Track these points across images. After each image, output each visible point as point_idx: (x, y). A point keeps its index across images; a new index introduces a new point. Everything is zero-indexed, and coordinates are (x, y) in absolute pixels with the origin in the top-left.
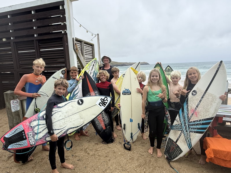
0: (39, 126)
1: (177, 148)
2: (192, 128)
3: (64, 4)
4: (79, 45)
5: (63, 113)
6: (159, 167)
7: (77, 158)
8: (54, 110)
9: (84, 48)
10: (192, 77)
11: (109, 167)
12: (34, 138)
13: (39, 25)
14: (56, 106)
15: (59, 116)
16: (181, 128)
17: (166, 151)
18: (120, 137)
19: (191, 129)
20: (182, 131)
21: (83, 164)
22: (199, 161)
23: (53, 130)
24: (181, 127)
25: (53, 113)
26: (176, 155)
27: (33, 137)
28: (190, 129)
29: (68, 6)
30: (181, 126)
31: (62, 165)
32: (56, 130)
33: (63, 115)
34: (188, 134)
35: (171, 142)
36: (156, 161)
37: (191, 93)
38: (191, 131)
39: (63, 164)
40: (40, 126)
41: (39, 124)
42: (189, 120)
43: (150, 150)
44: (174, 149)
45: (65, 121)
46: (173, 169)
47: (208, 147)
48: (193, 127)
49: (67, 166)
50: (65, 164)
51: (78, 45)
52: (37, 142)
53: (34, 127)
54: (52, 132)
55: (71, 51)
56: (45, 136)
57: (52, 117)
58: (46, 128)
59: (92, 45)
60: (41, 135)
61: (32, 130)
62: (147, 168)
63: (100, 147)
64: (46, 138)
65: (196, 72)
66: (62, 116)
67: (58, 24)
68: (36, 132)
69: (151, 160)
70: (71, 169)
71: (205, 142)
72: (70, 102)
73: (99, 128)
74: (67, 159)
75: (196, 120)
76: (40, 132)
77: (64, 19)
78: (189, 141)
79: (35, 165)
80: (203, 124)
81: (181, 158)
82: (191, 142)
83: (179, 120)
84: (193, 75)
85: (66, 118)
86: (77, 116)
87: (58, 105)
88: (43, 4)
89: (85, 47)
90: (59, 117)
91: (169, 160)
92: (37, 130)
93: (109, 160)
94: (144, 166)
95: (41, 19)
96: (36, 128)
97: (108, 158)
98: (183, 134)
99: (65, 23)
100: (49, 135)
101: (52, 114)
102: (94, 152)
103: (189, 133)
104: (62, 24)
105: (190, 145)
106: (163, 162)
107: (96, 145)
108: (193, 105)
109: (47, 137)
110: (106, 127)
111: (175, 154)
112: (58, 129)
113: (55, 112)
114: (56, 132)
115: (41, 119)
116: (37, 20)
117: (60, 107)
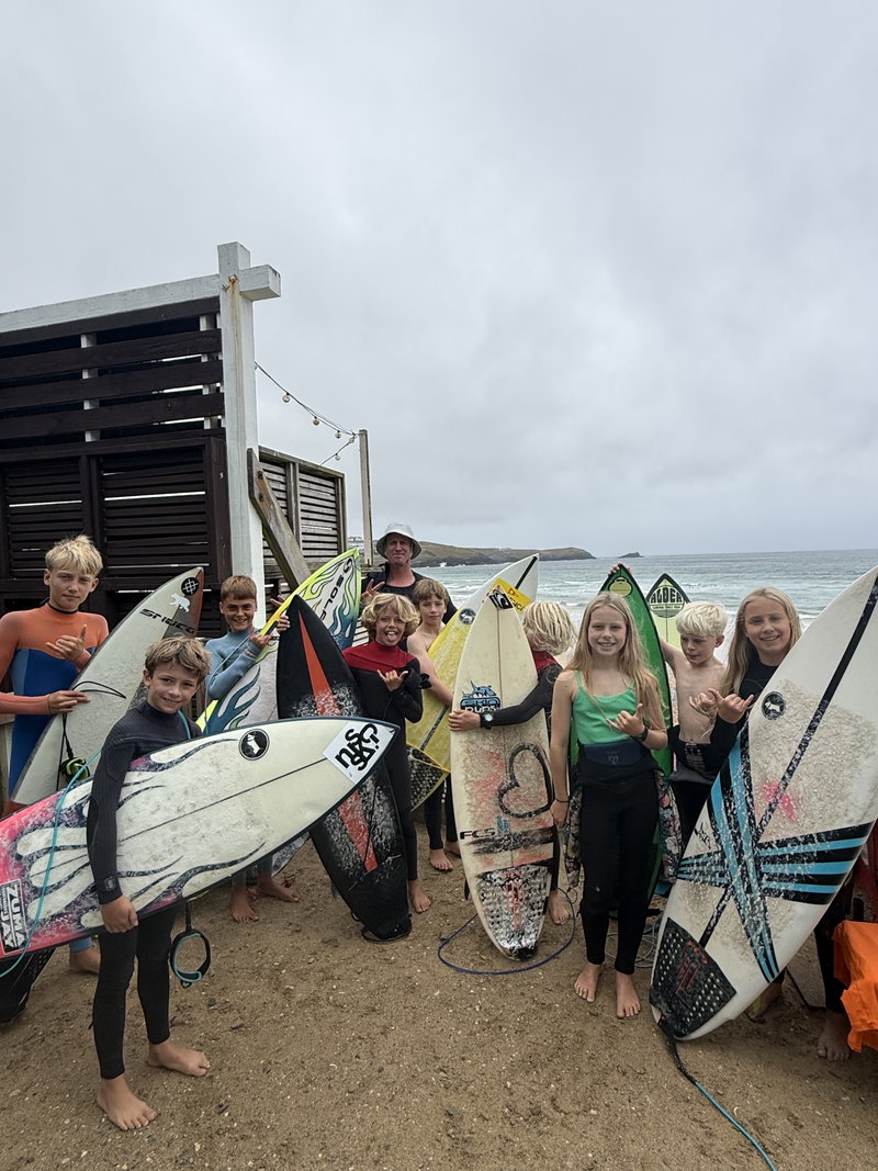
0: (56, 853)
1: (708, 976)
2: (775, 875)
3: (219, 312)
4: (275, 477)
5: (173, 794)
6: (624, 1074)
7: (230, 1016)
8: (132, 777)
9: (299, 491)
10: (765, 632)
11: (380, 1070)
12: (23, 912)
13: (109, 394)
14: (140, 762)
15: (150, 807)
16: (722, 875)
17: (655, 985)
18: (444, 909)
19: (768, 880)
20: (726, 886)
21: (258, 1048)
22: (820, 1044)
23: (117, 876)
24: (720, 868)
25: (125, 792)
26: (707, 1010)
27: (23, 907)
28: (764, 881)
29: (235, 318)
30: (722, 863)
31: (154, 1056)
32: (130, 874)
33: (168, 804)
34: (758, 904)
35: (678, 939)
36: (610, 1037)
37: (757, 708)
38: (769, 891)
39: (158, 1048)
40: (59, 857)
41: (58, 845)
42: (758, 836)
43: (586, 979)
44: (696, 981)
45: (179, 832)
46: (693, 1082)
47: (853, 973)
48: (779, 871)
49: (177, 1060)
50: (171, 1048)
51: (273, 479)
52: (36, 935)
53: (32, 859)
54: (111, 885)
55: (238, 508)
56: (76, 902)
57: (119, 812)
58: (86, 865)
59: (335, 480)
60: (58, 901)
61: (22, 874)
62: (567, 1077)
63: (348, 961)
64: (80, 914)
65: (781, 612)
66: (167, 809)
67: (188, 391)
68: (37, 883)
69: (588, 1031)
70: (196, 1077)
71: (838, 944)
72: (209, 744)
73: (347, 862)
74: (183, 1024)
75: (791, 836)
76: (57, 886)
77: (214, 372)
78: (761, 939)
79: (25, 1049)
80: (823, 857)
81: (729, 1023)
82: (771, 945)
83: (709, 832)
84: (768, 626)
85: (180, 821)
86: (233, 811)
87: (152, 756)
88: (130, 309)
89: (304, 487)
90: (153, 813)
91: (674, 1032)
92: (43, 875)
93: (385, 1032)
94: (552, 1066)
95: (116, 370)
96: (40, 866)
97: (380, 1021)
98: (731, 905)
99: (218, 388)
100: (95, 903)
101: (123, 797)
102: (314, 988)
103: (762, 897)
104: (206, 392)
105: (766, 959)
106: (643, 1045)
107: (329, 949)
108: (773, 763)
109: (87, 910)
110: (379, 858)
111: (701, 1005)
112: (144, 874)
113: (136, 788)
114: (129, 886)
115: (66, 819)
116: (101, 373)
117: (160, 765)
